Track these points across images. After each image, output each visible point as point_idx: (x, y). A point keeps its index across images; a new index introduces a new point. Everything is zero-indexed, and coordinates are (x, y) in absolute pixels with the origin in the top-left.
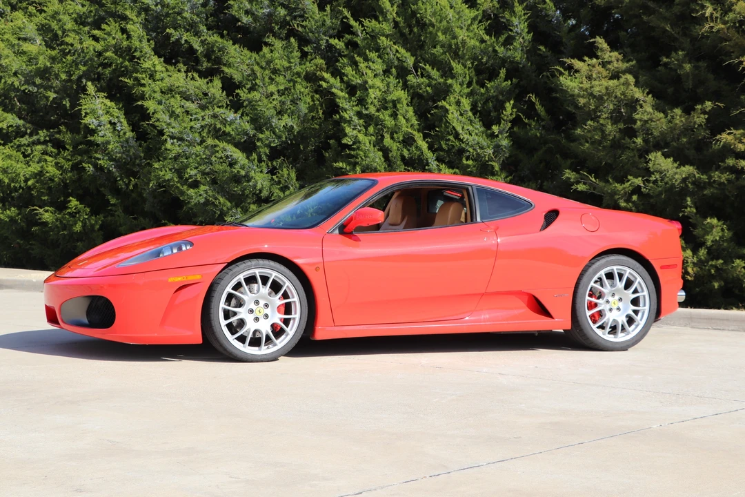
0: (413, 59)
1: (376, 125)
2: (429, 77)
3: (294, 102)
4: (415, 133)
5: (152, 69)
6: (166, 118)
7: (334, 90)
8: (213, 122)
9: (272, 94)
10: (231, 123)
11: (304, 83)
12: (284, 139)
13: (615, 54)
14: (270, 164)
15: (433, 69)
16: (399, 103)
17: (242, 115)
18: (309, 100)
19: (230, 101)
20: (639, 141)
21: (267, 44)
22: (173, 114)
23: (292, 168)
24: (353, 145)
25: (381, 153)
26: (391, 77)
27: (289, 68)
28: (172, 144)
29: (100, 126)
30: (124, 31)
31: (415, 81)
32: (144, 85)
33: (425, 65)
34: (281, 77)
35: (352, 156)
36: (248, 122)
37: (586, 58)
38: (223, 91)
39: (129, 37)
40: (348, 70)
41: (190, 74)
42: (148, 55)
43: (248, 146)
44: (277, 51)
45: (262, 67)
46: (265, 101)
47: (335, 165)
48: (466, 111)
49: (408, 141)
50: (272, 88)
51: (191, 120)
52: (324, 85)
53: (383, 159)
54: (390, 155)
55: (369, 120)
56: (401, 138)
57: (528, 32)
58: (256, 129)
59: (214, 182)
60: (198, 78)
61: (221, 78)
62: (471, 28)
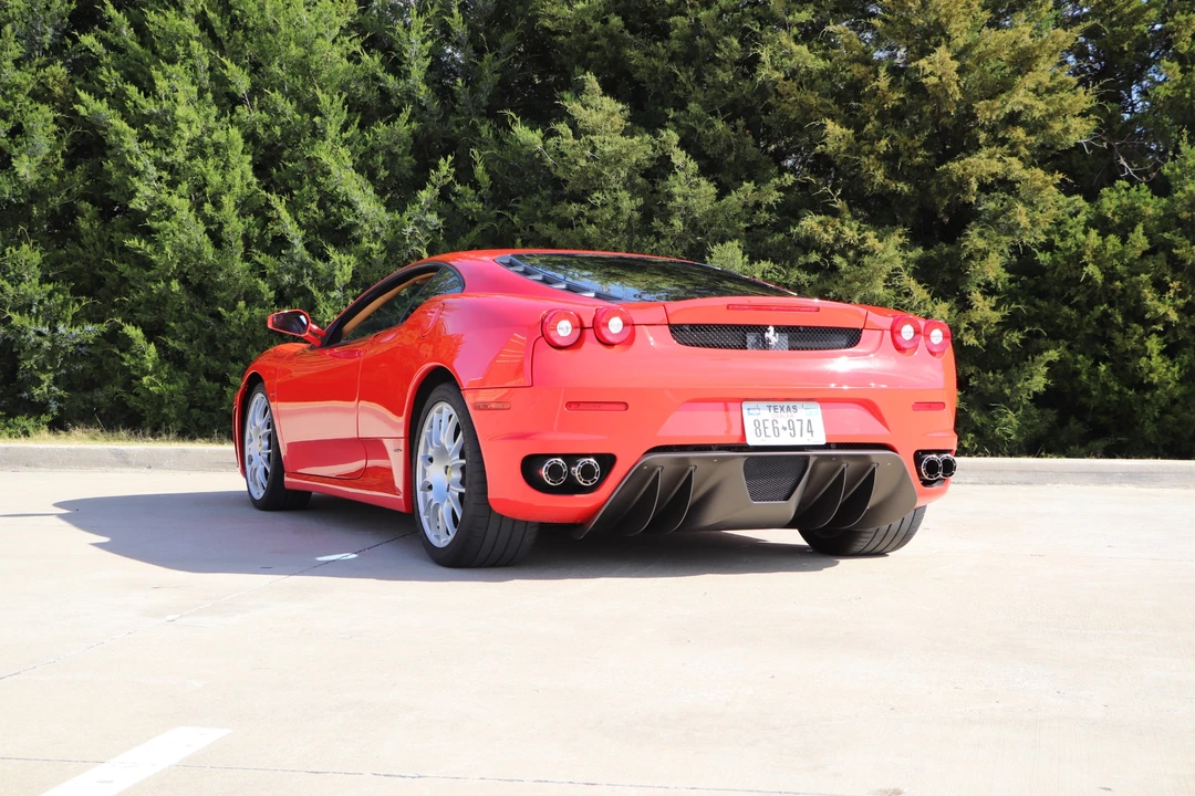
0: (250, 81)
2: (273, 110)
16: (229, 148)
31: (248, 114)
40: (132, 91)
47: (127, 243)
48: (347, 167)
52: (83, 110)
62: (338, 40)
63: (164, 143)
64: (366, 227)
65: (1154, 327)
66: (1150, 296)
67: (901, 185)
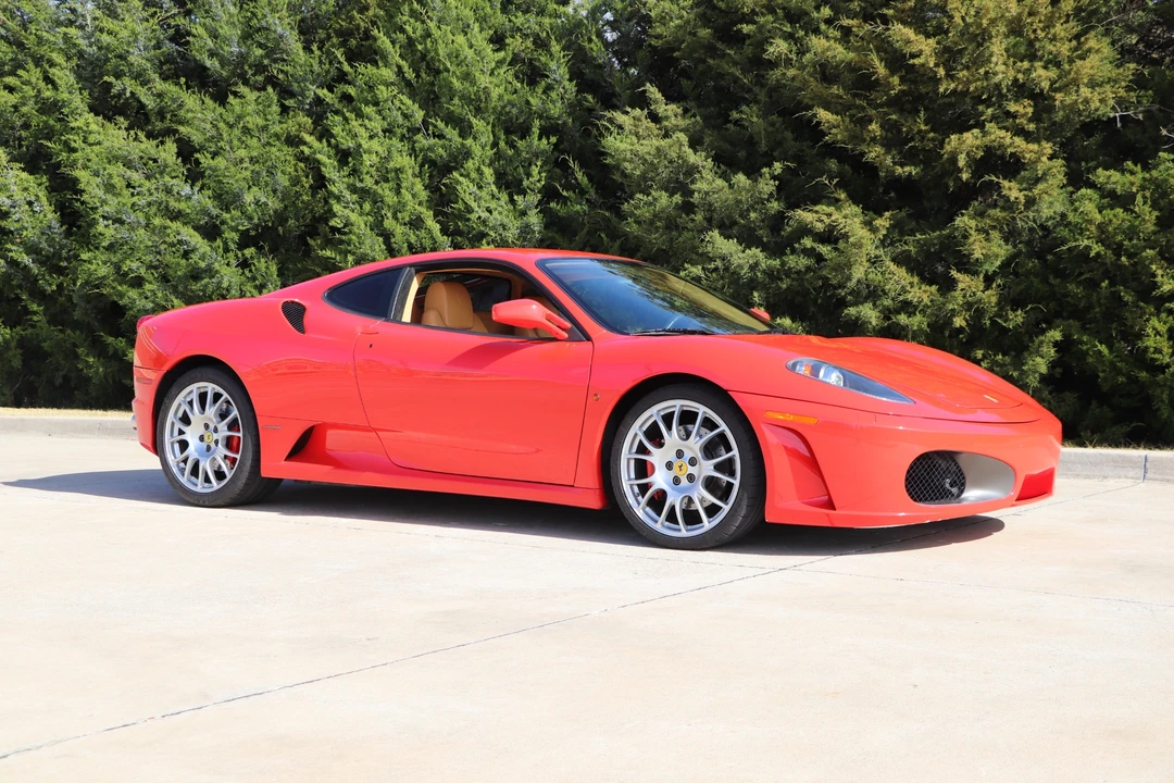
0: (422, 113)
1: (375, 202)
2: (441, 136)
3: (270, 173)
4: (422, 209)
5: (85, 128)
6: (100, 193)
7: (319, 156)
8: (164, 198)
9: (242, 161)
10: (189, 198)
11: (285, 148)
12: (256, 221)
13: (673, 107)
14: (240, 255)
15: (447, 125)
16: (402, 173)
17: (202, 188)
18: (290, 169)
19: (188, 170)
20: (699, 217)
21: (235, 94)
22: (110, 188)
23: (273, 258)
24: (344, 227)
25: (381, 239)
26: (394, 139)
27: (264, 128)
28: (106, 226)
29: (14, 207)
30: (48, 80)
31: (425, 141)
32: (74, 150)
33: (436, 121)
34: (255, 140)
35: (342, 242)
36: (209, 198)
37: (629, 109)
38: (177, 158)
39: (55, 87)
40: (337, 130)
41: (132, 132)
42: (79, 111)
43: (211, 231)
44: (249, 103)
45: (227, 124)
46: (233, 169)
47: (320, 253)
48: (489, 184)
49: (416, 223)
50: (242, 153)
51: (133, 194)
52: (306, 150)
53: (383, 247)
54: (393, 240)
55: (364, 194)
56: (407, 219)
57: (570, 80)
58: (221, 209)
59: (165, 279)
60: (144, 139)
61: (177, 141)
62: (496, 73)
63: (355, 172)
64: (492, 233)
65: (1167, 305)
66: (1159, 272)
67: (907, 169)
